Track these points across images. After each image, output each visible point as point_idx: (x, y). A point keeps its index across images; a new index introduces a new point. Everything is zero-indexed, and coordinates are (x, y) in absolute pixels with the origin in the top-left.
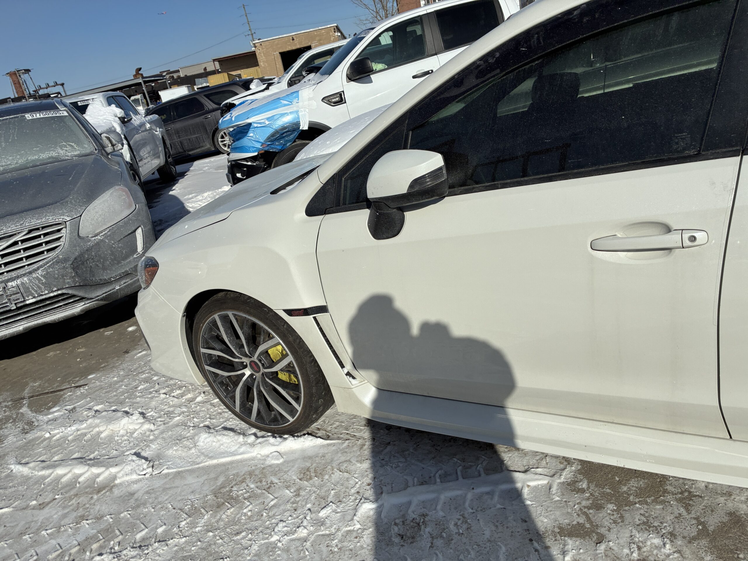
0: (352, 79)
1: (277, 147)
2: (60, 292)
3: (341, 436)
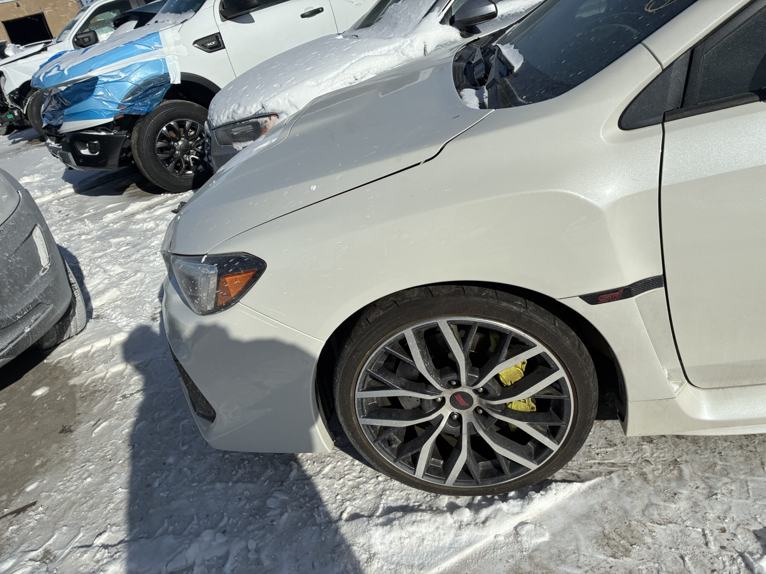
0: (229, 17)
1: (140, 108)
3: (594, 469)
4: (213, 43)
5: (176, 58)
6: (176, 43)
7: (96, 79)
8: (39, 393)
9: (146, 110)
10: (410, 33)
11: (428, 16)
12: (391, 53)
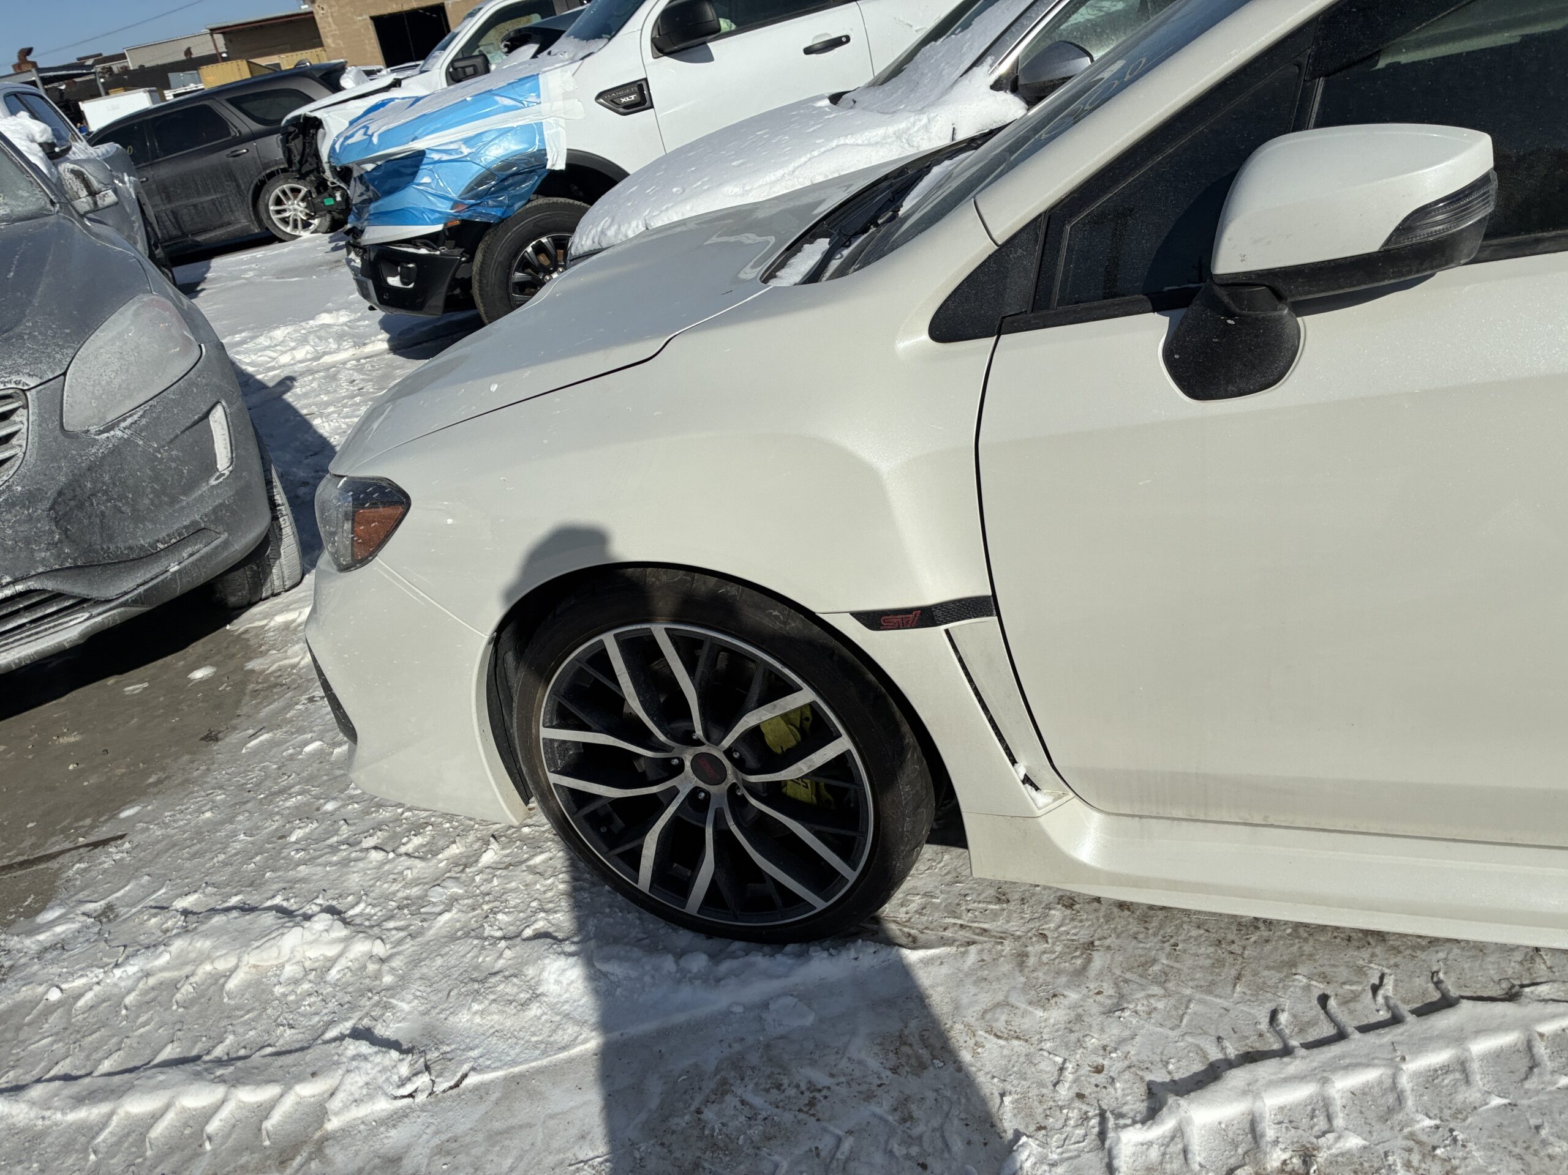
0: (667, 50)
1: (491, 211)
2: (20, 588)
3: (948, 934)
4: (633, 97)
5: (562, 122)
6: (566, 96)
7: (420, 155)
8: (199, 674)
9: (499, 214)
10: (933, 104)
11: (970, 72)
12: (889, 140)
